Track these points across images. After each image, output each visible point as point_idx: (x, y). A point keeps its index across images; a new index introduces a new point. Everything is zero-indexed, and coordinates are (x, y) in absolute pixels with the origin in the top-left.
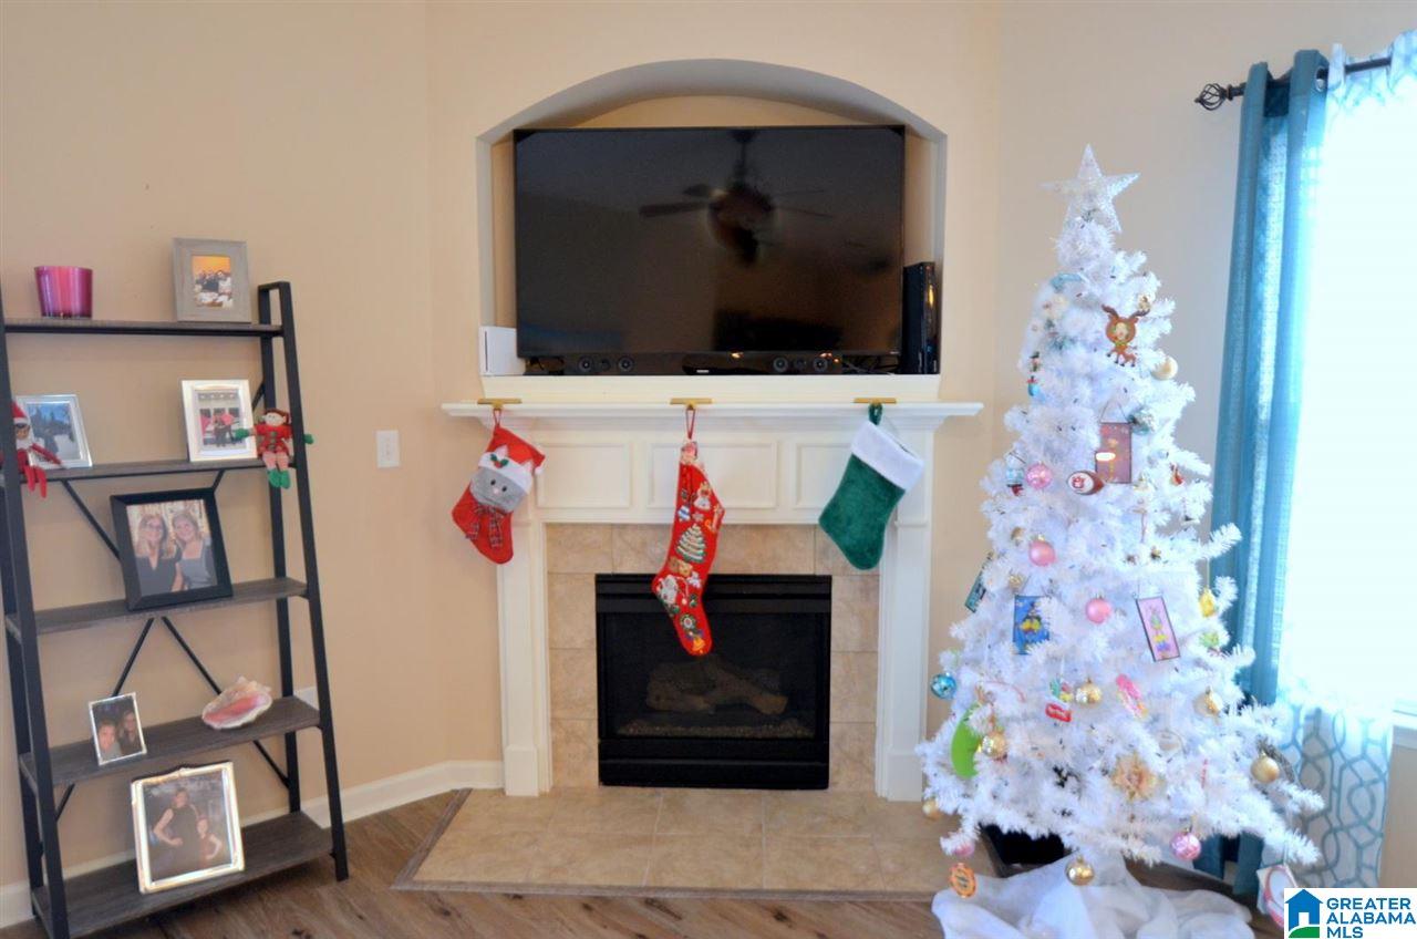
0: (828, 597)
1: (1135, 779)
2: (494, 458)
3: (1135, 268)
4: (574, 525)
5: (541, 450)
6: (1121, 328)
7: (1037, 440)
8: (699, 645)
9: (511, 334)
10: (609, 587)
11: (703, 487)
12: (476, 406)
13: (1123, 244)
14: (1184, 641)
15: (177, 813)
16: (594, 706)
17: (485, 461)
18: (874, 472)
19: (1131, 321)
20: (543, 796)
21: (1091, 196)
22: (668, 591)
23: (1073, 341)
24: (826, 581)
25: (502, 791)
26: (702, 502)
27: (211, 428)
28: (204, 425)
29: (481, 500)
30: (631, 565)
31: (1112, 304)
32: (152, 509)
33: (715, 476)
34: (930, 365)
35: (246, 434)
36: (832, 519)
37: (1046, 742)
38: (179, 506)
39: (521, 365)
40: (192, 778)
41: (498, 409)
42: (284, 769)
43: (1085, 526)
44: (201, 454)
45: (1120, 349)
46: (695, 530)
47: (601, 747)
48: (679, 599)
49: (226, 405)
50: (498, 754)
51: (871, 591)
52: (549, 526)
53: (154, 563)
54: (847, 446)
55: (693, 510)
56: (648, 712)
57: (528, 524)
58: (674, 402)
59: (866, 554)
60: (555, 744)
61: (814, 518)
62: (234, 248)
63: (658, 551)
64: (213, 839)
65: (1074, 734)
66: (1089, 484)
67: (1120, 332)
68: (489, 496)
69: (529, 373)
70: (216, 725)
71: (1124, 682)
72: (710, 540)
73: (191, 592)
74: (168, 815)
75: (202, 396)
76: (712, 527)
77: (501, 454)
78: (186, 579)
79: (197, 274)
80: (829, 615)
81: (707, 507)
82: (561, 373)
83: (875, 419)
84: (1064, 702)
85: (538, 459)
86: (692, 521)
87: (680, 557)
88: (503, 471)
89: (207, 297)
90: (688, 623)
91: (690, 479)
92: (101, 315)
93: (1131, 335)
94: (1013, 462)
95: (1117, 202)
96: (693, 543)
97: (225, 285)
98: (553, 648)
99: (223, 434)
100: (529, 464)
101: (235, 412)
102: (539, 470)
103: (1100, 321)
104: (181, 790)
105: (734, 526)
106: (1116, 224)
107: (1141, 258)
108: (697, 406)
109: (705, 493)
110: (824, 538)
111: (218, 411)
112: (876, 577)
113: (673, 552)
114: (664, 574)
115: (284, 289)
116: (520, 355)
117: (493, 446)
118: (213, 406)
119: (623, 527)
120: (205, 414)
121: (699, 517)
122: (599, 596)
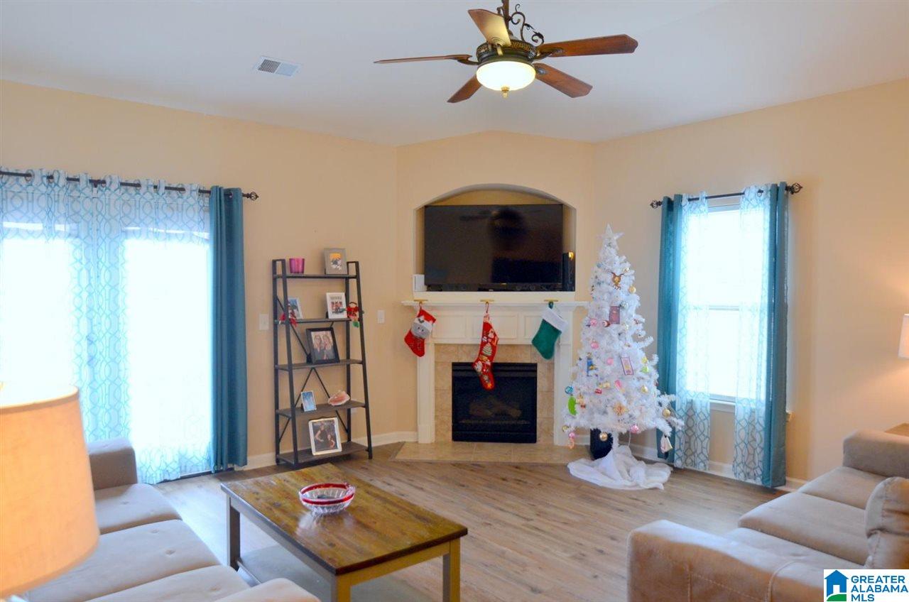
0: (536, 371)
1: (620, 409)
2: (419, 320)
3: (623, 260)
4: (445, 345)
5: (435, 318)
6: (617, 278)
7: (593, 311)
8: (490, 385)
9: (423, 276)
10: (457, 367)
11: (491, 330)
12: (413, 302)
13: (619, 254)
14: (636, 370)
15: (321, 431)
16: (451, 411)
17: (416, 321)
18: (550, 325)
19: (620, 277)
20: (432, 444)
21: (610, 239)
22: (479, 367)
23: (603, 282)
24: (535, 365)
25: (417, 442)
26: (491, 335)
27: (334, 308)
28: (333, 307)
29: (415, 334)
30: (465, 359)
31: (614, 271)
32: (318, 333)
33: (496, 327)
34: (572, 288)
35: (343, 310)
36: (536, 341)
37: (596, 401)
38: (324, 332)
39: (425, 287)
40: (325, 421)
41: (421, 303)
42: (347, 427)
43: (607, 337)
44: (332, 316)
45: (616, 285)
46: (489, 345)
47: (453, 426)
48: (482, 370)
49: (338, 301)
50: (416, 429)
51: (551, 368)
52: (435, 344)
53: (319, 350)
54: (540, 317)
55: (488, 338)
56: (470, 417)
57: (429, 344)
58: (482, 301)
59: (548, 353)
60: (436, 426)
61: (530, 342)
62: (342, 251)
63: (474, 354)
64: (332, 441)
65: (603, 397)
66: (606, 324)
67: (616, 280)
68: (417, 333)
69: (428, 290)
70: (333, 404)
71: (618, 382)
72: (494, 349)
73: (329, 360)
74: (319, 432)
75: (332, 298)
76: (494, 344)
77: (422, 318)
78: (327, 356)
79: (331, 259)
80: (536, 378)
81: (493, 337)
82: (441, 291)
83: (551, 307)
84: (600, 388)
85: (434, 320)
86: (488, 342)
87: (483, 354)
88: (423, 324)
89: (334, 266)
90: (486, 378)
91: (487, 327)
92: (306, 273)
93: (619, 281)
94: (587, 318)
95: (617, 240)
96: (488, 350)
97: (339, 262)
98: (436, 390)
99: (338, 311)
100: (431, 322)
101: (341, 303)
102: (434, 324)
103: (610, 277)
104: (322, 424)
105: (502, 345)
106: (617, 247)
107: (624, 257)
108: (490, 302)
109: (492, 332)
110: (534, 349)
111: (337, 303)
112: (553, 364)
113: (481, 353)
114: (477, 361)
115: (357, 263)
116: (425, 284)
117: (419, 316)
118: (335, 301)
119: (462, 345)
120: (333, 303)
121: (490, 340)
122: (453, 370)
